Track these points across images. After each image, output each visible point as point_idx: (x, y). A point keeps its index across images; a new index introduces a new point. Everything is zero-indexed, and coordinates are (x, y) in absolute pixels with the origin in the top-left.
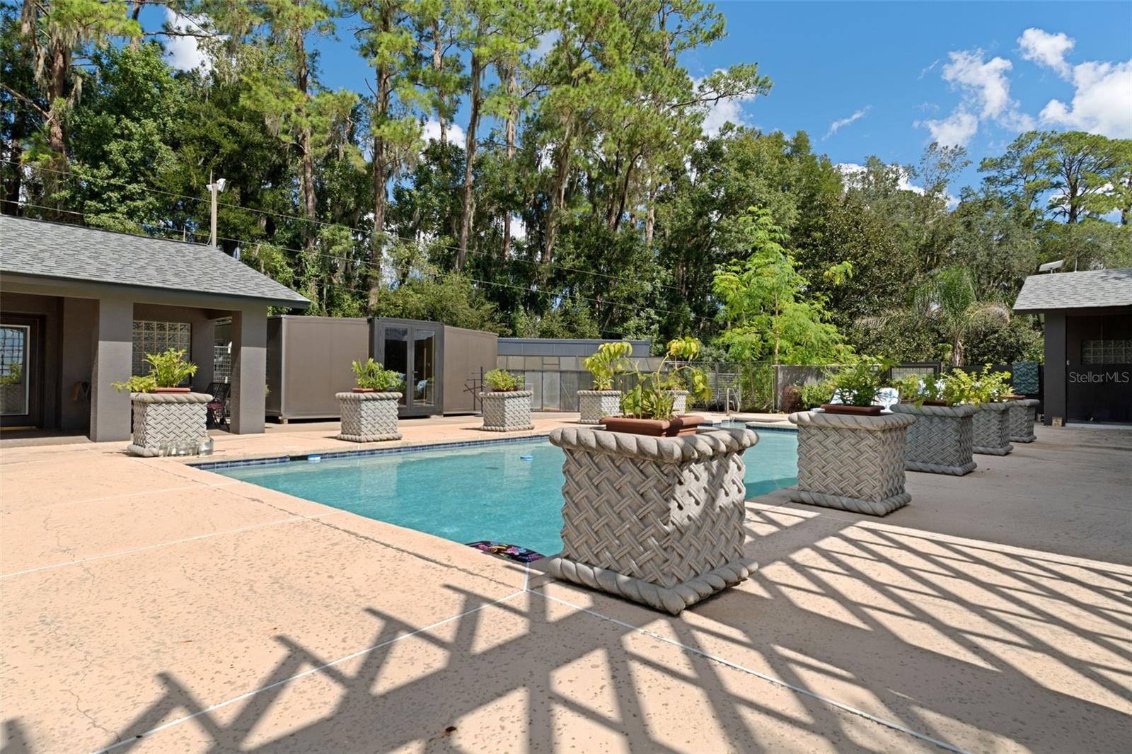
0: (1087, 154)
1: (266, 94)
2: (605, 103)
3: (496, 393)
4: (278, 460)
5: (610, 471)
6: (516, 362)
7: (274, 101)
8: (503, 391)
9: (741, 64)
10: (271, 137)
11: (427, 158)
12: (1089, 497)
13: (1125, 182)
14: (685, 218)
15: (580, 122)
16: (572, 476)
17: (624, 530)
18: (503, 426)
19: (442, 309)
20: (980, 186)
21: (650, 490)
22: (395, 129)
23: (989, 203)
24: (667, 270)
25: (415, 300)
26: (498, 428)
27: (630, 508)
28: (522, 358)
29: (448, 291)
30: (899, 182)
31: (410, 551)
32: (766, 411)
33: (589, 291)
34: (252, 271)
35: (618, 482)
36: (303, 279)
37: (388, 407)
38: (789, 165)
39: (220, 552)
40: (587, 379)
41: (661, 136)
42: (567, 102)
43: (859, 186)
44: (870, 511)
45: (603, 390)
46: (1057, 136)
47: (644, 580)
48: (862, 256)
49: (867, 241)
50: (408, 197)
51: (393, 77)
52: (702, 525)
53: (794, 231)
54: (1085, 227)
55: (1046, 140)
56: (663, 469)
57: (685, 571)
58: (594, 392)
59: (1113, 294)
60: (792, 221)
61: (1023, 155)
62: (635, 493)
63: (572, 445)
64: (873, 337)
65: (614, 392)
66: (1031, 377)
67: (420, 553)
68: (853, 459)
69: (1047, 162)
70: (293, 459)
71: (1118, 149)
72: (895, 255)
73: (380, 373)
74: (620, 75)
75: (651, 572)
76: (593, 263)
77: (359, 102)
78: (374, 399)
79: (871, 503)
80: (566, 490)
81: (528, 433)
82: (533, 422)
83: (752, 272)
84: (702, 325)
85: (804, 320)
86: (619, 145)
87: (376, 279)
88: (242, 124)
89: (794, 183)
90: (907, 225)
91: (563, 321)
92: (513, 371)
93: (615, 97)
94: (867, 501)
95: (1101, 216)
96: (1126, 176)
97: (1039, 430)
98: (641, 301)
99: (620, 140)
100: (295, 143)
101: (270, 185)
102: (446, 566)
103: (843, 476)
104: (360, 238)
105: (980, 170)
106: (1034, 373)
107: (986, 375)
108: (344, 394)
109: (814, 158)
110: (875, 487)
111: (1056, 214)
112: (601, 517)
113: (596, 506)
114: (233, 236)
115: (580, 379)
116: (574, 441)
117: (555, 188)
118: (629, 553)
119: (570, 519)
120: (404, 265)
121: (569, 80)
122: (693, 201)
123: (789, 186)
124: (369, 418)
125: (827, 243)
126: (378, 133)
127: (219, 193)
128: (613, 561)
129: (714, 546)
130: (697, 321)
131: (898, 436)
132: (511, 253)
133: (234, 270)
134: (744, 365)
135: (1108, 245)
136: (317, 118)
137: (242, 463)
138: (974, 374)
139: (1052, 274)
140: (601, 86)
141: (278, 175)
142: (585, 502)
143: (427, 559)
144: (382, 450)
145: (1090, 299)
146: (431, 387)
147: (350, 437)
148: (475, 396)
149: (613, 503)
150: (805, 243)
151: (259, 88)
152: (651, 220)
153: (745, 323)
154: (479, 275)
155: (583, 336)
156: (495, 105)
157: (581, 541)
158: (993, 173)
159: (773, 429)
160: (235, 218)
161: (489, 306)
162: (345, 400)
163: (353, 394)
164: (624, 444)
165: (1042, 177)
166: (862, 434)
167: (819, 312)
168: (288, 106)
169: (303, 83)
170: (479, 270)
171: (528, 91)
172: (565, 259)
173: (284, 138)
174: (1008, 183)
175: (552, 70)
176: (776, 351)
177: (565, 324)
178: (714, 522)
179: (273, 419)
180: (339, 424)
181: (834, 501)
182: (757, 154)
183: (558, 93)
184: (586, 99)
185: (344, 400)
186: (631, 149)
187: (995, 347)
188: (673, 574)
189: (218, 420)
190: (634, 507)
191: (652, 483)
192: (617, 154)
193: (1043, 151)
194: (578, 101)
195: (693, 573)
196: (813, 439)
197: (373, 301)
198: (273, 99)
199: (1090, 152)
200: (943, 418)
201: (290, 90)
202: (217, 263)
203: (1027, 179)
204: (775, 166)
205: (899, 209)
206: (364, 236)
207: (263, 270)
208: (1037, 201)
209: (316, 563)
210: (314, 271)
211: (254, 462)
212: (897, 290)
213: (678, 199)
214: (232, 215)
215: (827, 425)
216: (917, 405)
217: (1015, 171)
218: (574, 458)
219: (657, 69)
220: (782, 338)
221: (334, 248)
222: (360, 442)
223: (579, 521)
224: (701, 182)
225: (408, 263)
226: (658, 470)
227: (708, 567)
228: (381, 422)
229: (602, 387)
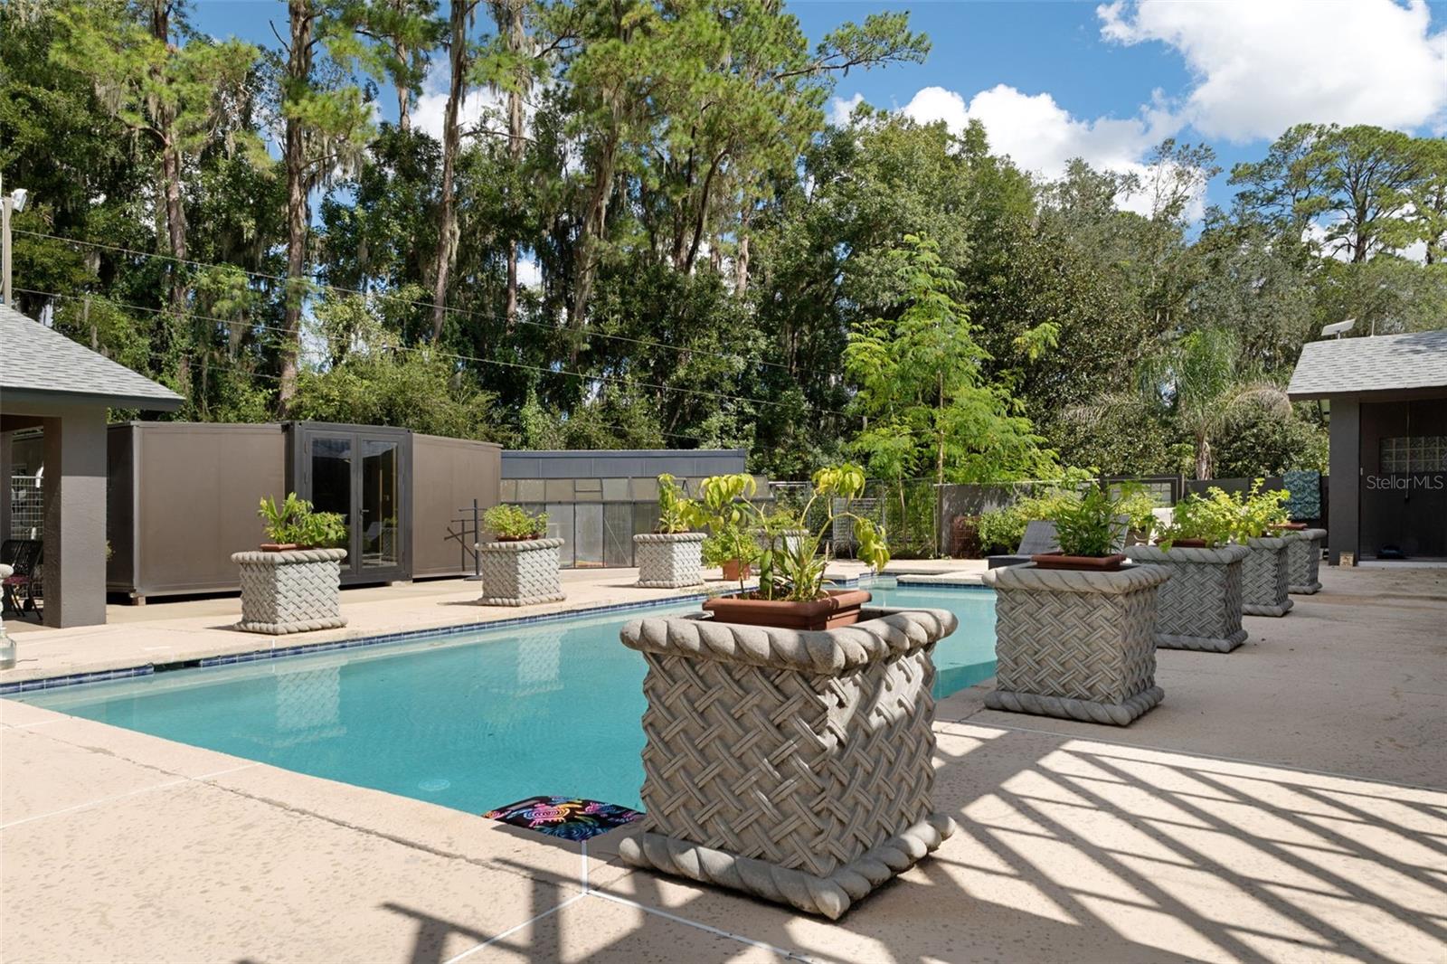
0: (1381, 159)
1: (97, 44)
2: (675, 69)
3: (503, 544)
4: (133, 672)
5: (724, 688)
6: (531, 489)
7: (111, 57)
8: (514, 540)
9: (883, 12)
10: (107, 118)
11: (377, 156)
12: (1410, 678)
13: (1431, 201)
14: (797, 253)
15: (633, 100)
16: (659, 698)
17: (749, 783)
18: (516, 598)
19: (405, 403)
20: (1232, 206)
21: (792, 719)
22: (324, 106)
23: (1244, 232)
24: (768, 337)
25: (359, 390)
26: (506, 601)
27: (759, 747)
28: (542, 482)
29: (418, 375)
30: (1115, 198)
31: (380, 831)
32: (924, 556)
33: (647, 371)
34: (77, 349)
35: (737, 707)
36: (164, 357)
37: (322, 574)
38: (956, 172)
39: (41, 853)
40: (649, 515)
41: (761, 123)
42: (614, 66)
43: (1057, 205)
44: (1107, 719)
45: (675, 532)
46: (1340, 130)
47: (783, 864)
48: (1065, 312)
49: (1071, 290)
50: (347, 220)
51: (318, 19)
52: (874, 769)
53: (963, 274)
54: (1377, 268)
55: (1324, 138)
56: (813, 683)
57: (848, 846)
58: (661, 536)
59: (1425, 370)
60: (962, 259)
61: (1292, 160)
62: (766, 723)
63: (659, 646)
64: (1081, 436)
65: (692, 536)
66: (1310, 494)
67: (400, 835)
68: (1080, 640)
69: (1325, 170)
70: (160, 668)
71: (1422, 153)
72: (1113, 311)
73: (308, 517)
74: (699, 25)
75: (795, 852)
76: (652, 326)
77: (260, 59)
78: (299, 562)
79: (1108, 706)
80: (649, 720)
81: (556, 607)
82: (565, 588)
83: (906, 339)
84: (822, 423)
85: (984, 413)
86: (693, 136)
87: (293, 355)
88: (55, 95)
89: (963, 199)
90: (1128, 264)
91: (604, 420)
92: (527, 504)
93: (692, 61)
94: (1102, 702)
95: (1399, 251)
96: (1432, 193)
97: (1326, 574)
98: (728, 386)
99: (694, 129)
100: (148, 127)
101: (103, 198)
102: (446, 855)
103: (1067, 665)
104: (263, 287)
105: (1231, 182)
106: (1313, 487)
107: (1255, 495)
108: (246, 555)
109: (993, 160)
110: (1113, 681)
111: (1337, 248)
112: (709, 763)
113: (701, 746)
114: (41, 285)
115: (635, 515)
116: (663, 640)
117: (590, 208)
118: (756, 821)
119: (657, 770)
120: (342, 331)
121: (616, 31)
122: (810, 228)
123: (956, 204)
124: (290, 594)
125: (1013, 292)
126: (296, 112)
127: (15, 212)
128: (730, 835)
129: (891, 800)
130: (816, 417)
131: (1146, 600)
132: (518, 310)
133: (47, 347)
134: (891, 485)
135: (1406, 295)
136: (189, 85)
137: (68, 680)
138: (1238, 493)
139: (1339, 340)
140: (667, 42)
141: (120, 182)
142: (681, 741)
143: (412, 845)
144: (314, 645)
145: (1395, 378)
146: (391, 532)
147: (257, 626)
148: (464, 546)
149: (730, 740)
150: (979, 293)
151: (84, 32)
152: (743, 257)
153: (894, 419)
154: (466, 347)
155: (636, 444)
156: (493, 69)
157: (676, 804)
158: (1249, 187)
159: (938, 585)
160: (43, 255)
161: (482, 398)
162: (249, 564)
163: (262, 555)
164: (748, 644)
165: (1318, 193)
166: (1094, 601)
167: (1005, 401)
168: (137, 64)
169: (161, 24)
170: (466, 339)
171: (546, 47)
172: (607, 320)
173: (128, 118)
174: (1270, 200)
175: (583, 15)
176: (940, 462)
177: (608, 425)
178: (890, 763)
179: (119, 596)
180: (237, 603)
181: (1053, 705)
182: (909, 154)
183: (601, 52)
184: (646, 63)
185: (246, 564)
186: (711, 145)
187: (1253, 448)
188: (831, 853)
189: (21, 603)
190: (765, 746)
191: (795, 707)
192: (690, 152)
193: (1319, 154)
194: (632, 65)
195: (860, 847)
196: (1020, 610)
197: (287, 393)
198: (110, 53)
199: (1385, 155)
200: (1201, 565)
201: (139, 37)
202: (14, 335)
203: (1297, 196)
204: (935, 174)
205: (1118, 240)
206: (271, 283)
207: (95, 343)
208: (1310, 230)
209: (218, 864)
210: (185, 343)
211: (90, 678)
212: (1114, 365)
213: (786, 224)
214: (39, 250)
215: (1041, 586)
216: (1165, 548)
217: (1280, 183)
218: (663, 668)
219: (755, 17)
220: (950, 441)
221: (219, 304)
222: (275, 634)
223: (672, 771)
224: (822, 197)
225: (348, 328)
226: (805, 686)
227: (883, 835)
228: (310, 599)
229: (673, 528)
